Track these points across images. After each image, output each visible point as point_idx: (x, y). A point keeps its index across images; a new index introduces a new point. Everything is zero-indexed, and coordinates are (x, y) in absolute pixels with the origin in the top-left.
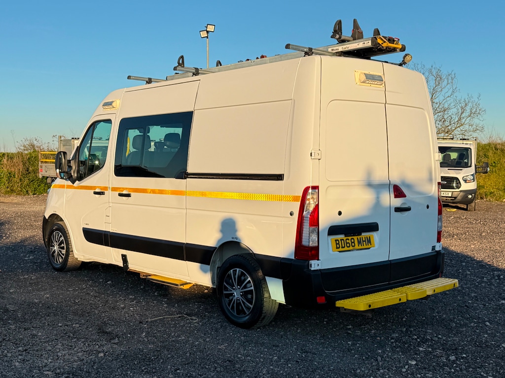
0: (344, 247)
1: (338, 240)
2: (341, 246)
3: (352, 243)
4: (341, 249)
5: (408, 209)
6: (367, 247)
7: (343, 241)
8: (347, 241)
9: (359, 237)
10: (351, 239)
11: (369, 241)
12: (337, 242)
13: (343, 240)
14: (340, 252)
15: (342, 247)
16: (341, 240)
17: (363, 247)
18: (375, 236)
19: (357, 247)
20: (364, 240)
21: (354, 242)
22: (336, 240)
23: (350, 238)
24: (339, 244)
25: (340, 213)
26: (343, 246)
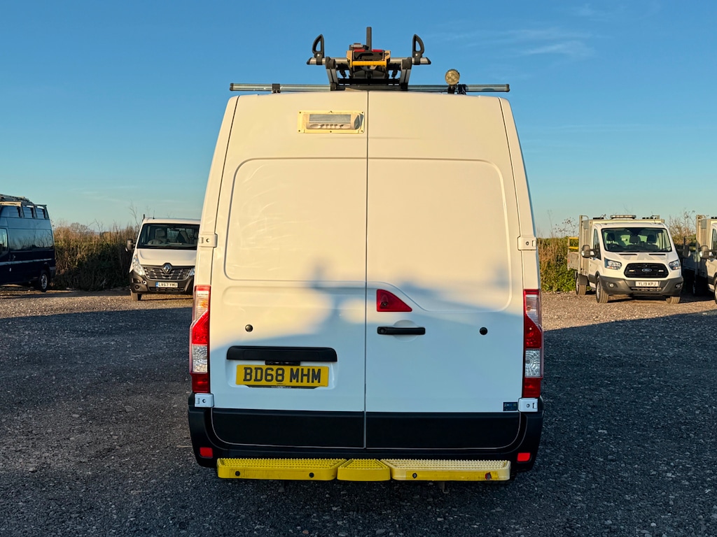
0: (261, 380)
1: (250, 369)
2: (253, 378)
3: (277, 375)
4: (252, 382)
5: (420, 331)
6: (310, 384)
7: (259, 371)
8: (269, 372)
9: (295, 368)
10: (278, 370)
11: (317, 376)
12: (248, 371)
13: (261, 369)
14: (249, 386)
15: (256, 380)
16: (257, 369)
17: (299, 384)
18: (330, 370)
19: (287, 381)
20: (305, 372)
21: (282, 375)
22: (246, 369)
23: (275, 368)
24: (250, 374)
25: (250, 329)
26: (259, 378)
